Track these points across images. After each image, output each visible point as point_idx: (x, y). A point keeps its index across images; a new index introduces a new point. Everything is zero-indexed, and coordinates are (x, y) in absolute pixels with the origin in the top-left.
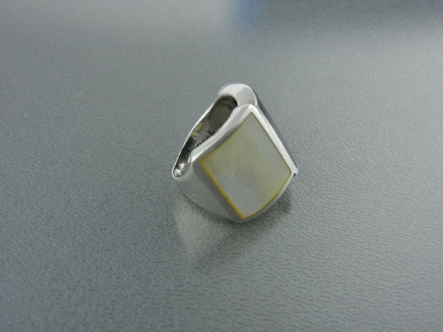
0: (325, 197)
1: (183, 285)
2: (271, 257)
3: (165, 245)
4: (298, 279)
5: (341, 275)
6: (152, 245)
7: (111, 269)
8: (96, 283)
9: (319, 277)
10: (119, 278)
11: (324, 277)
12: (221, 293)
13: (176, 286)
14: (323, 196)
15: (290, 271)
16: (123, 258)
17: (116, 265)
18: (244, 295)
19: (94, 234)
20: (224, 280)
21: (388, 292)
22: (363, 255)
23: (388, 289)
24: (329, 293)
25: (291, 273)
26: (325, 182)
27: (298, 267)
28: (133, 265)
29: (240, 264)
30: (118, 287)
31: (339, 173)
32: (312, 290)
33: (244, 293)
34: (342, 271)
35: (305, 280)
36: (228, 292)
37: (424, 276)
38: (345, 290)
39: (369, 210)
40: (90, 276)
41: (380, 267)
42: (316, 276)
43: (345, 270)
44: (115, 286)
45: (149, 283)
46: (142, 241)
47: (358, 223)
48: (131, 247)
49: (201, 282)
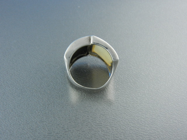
0: (120, 91)
1: (51, 133)
2: (92, 120)
3: (45, 114)
4: (104, 131)
5: (124, 129)
6: (39, 113)
7: (20, 125)
8: (13, 131)
9: (113, 130)
10: (23, 129)
11: (115, 130)
12: (68, 137)
13: (48, 133)
14: (119, 90)
15: (100, 127)
16: (26, 119)
17: (22, 123)
18: (78, 138)
19: (14, 108)
20: (70, 131)
21: (144, 137)
22: (135, 119)
23: (144, 136)
24: (117, 137)
25: (101, 128)
26: (121, 83)
27: (104, 125)
28: (30, 123)
29: (78, 123)
30: (23, 133)
31: (127, 79)
32: (109, 136)
33: (79, 137)
34: (124, 127)
35: (107, 131)
36: (71, 137)
37: (162, 130)
38: (125, 136)
39: (140, 97)
40: (10, 128)
41: (142, 125)
42: (112, 129)
43: (126, 127)
44: (21, 133)
45: (36, 132)
46: (35, 112)
47: (134, 104)
48: (30, 114)
49: (60, 132)
